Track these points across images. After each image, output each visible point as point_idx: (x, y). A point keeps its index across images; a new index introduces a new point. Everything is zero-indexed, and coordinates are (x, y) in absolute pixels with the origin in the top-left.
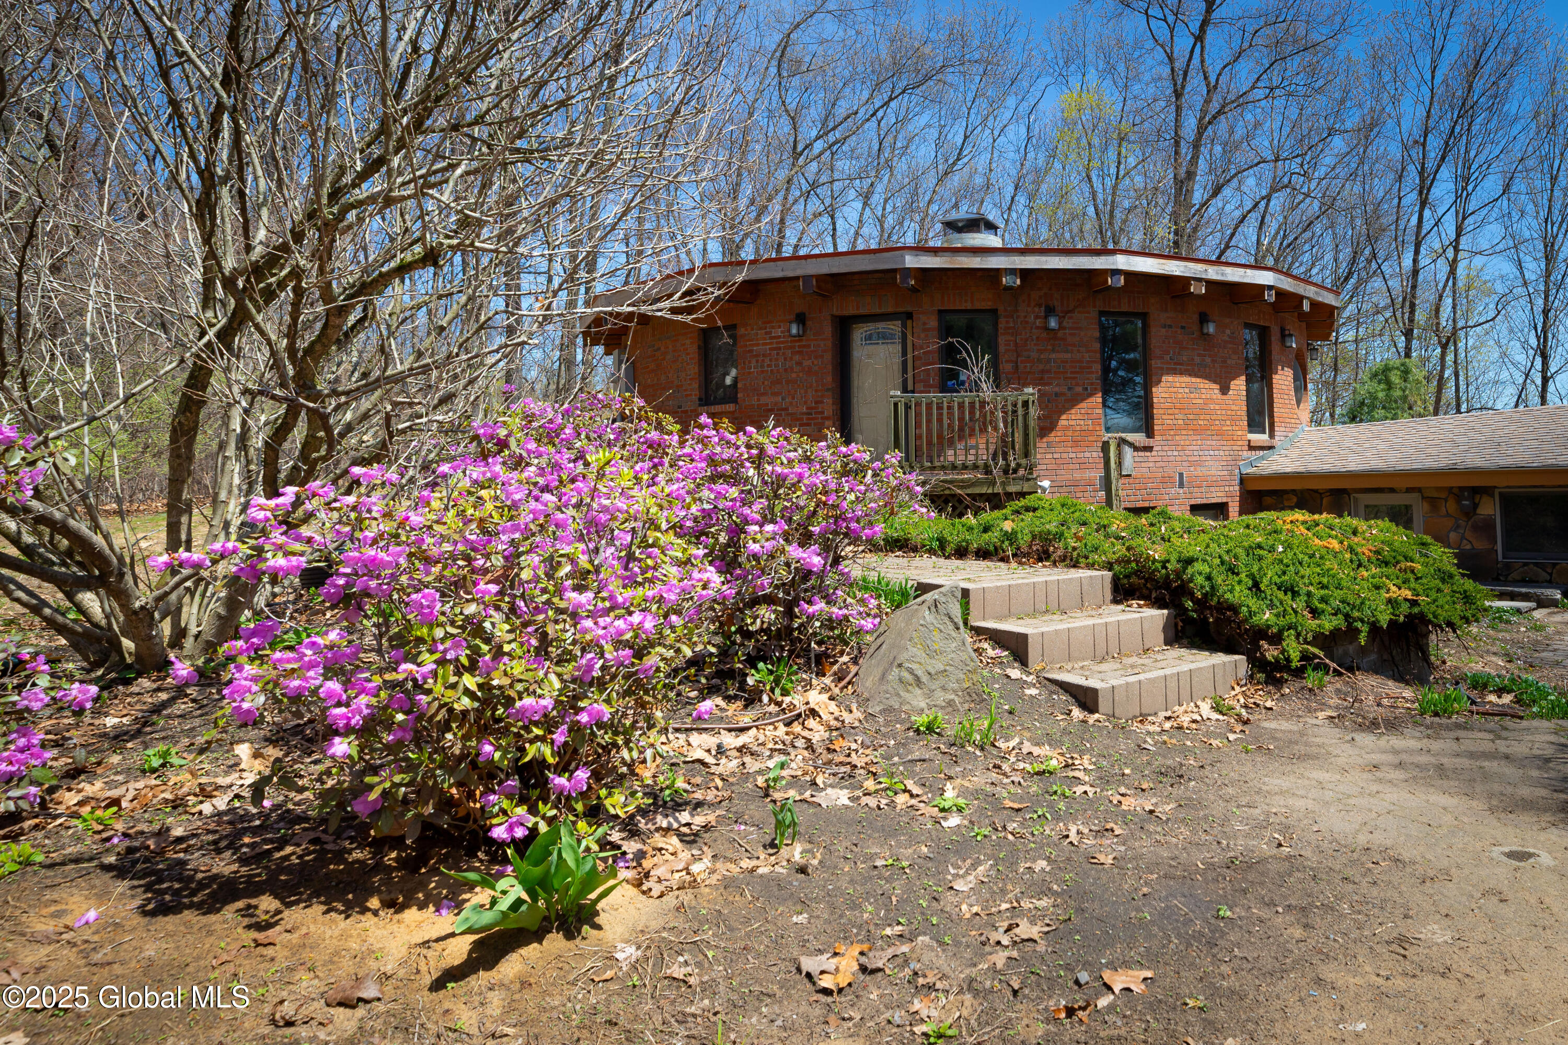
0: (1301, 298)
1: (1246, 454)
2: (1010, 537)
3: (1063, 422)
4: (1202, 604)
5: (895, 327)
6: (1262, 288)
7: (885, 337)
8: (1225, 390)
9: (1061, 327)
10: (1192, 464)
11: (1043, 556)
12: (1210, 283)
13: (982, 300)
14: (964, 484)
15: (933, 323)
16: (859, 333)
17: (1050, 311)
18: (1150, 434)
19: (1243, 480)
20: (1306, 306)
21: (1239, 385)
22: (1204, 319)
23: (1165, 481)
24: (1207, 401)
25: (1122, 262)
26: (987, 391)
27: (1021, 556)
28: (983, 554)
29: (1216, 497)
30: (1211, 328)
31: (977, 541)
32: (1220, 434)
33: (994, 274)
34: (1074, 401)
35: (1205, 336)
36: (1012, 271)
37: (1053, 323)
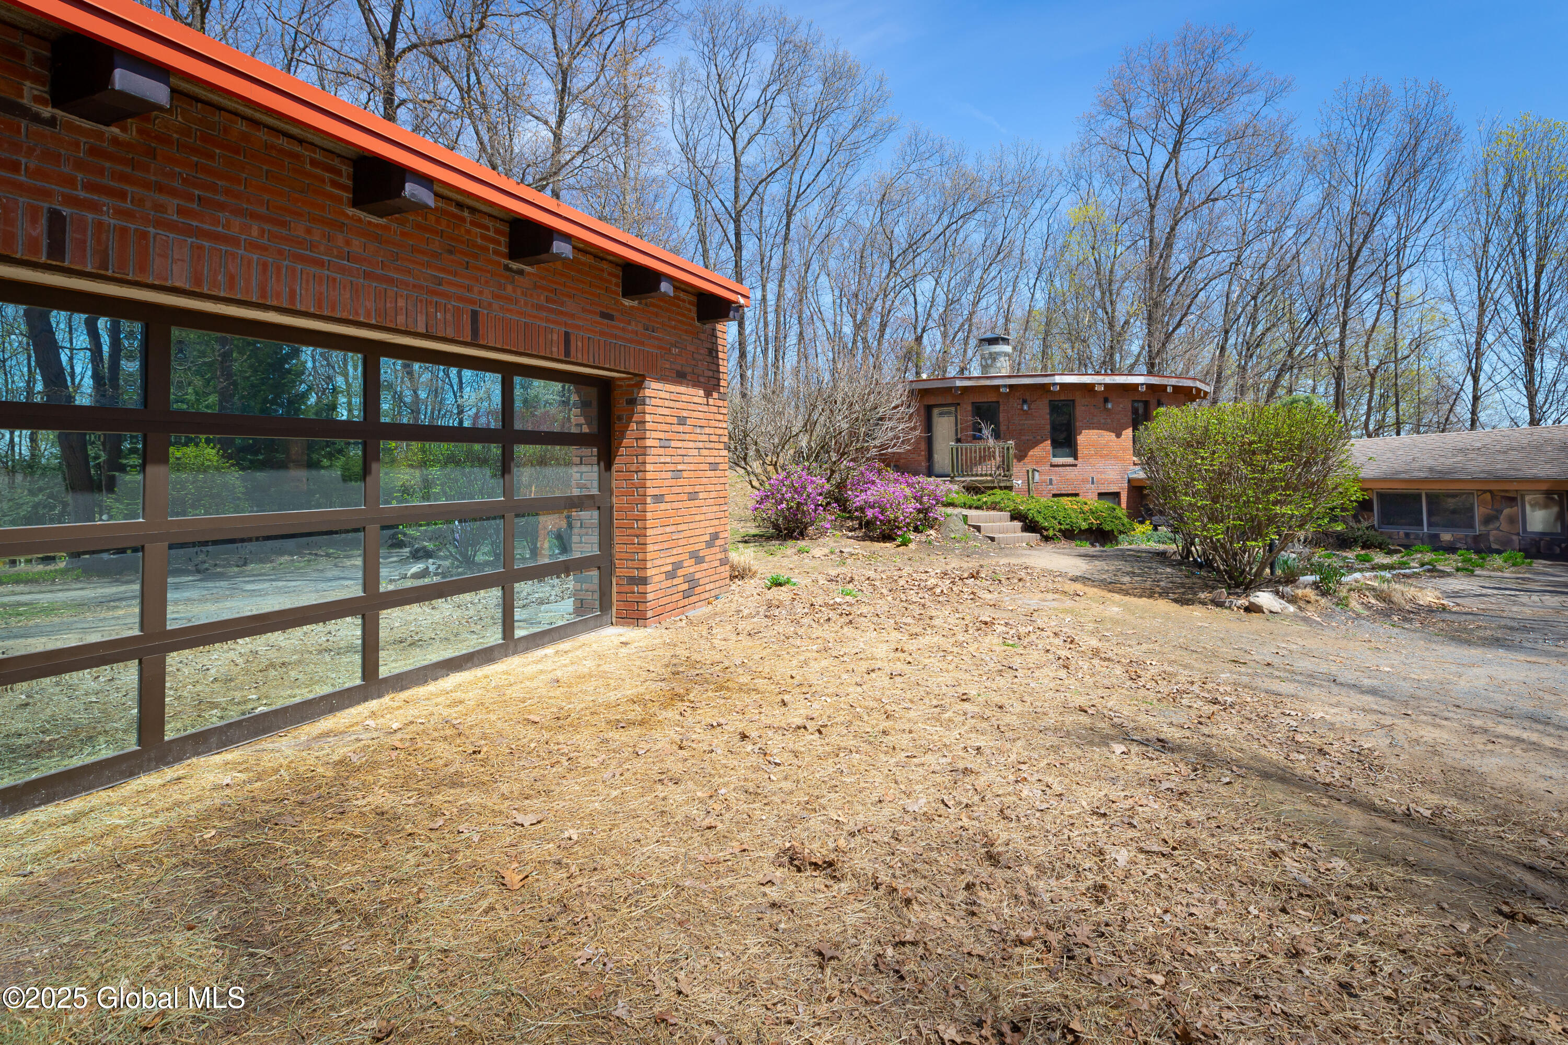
0: (1166, 386)
1: (1132, 467)
2: (986, 503)
3: (1031, 453)
4: (1031, 521)
5: (953, 409)
6: (1137, 385)
7: (949, 413)
8: (1118, 435)
9: (1029, 408)
10: (1102, 473)
11: (994, 509)
12: (1106, 385)
13: (992, 398)
14: (981, 482)
15: (969, 408)
16: (936, 411)
17: (1025, 401)
18: (1076, 458)
19: (1129, 481)
20: (1169, 390)
21: (1128, 433)
22: (1106, 400)
23: (1084, 481)
24: (1108, 442)
25: (1058, 379)
26: (991, 442)
27: (988, 509)
28: (977, 508)
29: (1113, 489)
30: (1110, 406)
31: (976, 504)
32: (1116, 457)
33: (997, 387)
34: (1036, 444)
35: (1107, 410)
36: (1005, 386)
37: (1025, 407)
